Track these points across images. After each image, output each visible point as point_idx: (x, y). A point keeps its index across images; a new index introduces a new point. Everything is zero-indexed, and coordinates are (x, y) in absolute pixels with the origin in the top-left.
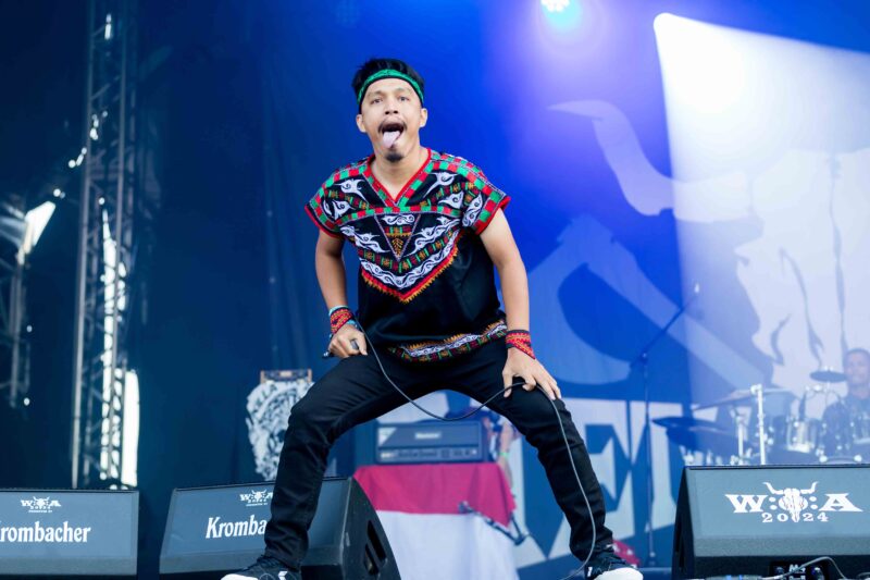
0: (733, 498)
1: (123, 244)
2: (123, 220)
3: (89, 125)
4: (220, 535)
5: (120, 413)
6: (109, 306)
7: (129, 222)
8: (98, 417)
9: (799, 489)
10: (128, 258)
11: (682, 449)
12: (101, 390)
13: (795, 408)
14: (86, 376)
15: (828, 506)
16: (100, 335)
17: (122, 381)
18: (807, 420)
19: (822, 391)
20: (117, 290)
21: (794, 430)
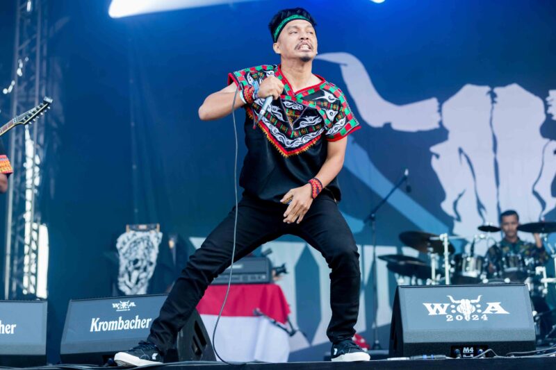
0: (428, 306)
1: (38, 143)
2: (38, 128)
3: (16, 66)
4: (99, 330)
5: (36, 252)
6: (29, 183)
7: (42, 129)
8: (21, 254)
9: (470, 300)
10: (41, 153)
11: (397, 275)
12: (23, 237)
13: (468, 248)
14: (14, 228)
15: (488, 311)
16: (23, 201)
17: (37, 231)
18: (476, 256)
19: (485, 238)
20: (34, 173)
21: (467, 263)
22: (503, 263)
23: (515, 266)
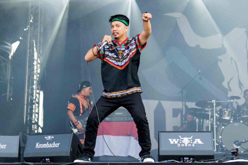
1: (39, 53)
2: (39, 46)
5: (38, 103)
6: (35, 72)
8: (32, 104)
17: (39, 94)
20: (37, 67)
21: (225, 113)
22: (241, 113)
23: (246, 115)
